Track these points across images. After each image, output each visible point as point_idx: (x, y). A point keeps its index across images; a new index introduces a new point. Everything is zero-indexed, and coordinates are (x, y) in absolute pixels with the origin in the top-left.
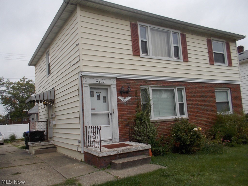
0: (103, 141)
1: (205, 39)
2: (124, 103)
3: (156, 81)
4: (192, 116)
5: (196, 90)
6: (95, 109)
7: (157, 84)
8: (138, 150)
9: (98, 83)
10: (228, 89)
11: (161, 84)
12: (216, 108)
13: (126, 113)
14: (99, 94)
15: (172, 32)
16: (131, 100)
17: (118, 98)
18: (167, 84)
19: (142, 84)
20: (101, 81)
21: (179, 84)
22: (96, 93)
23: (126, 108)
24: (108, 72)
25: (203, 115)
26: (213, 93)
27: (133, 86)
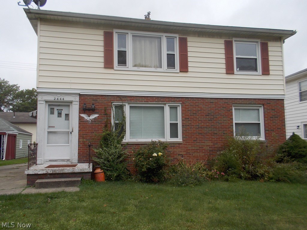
0: (59, 161)
1: (222, 41)
2: (88, 122)
3: (135, 97)
4: (188, 139)
5: (198, 107)
6: (54, 127)
7: (137, 100)
8: (73, 172)
9: (56, 99)
10: (260, 107)
11: (143, 100)
12: (231, 131)
13: (89, 133)
14: (61, 111)
15: (166, 36)
16: (98, 118)
17: (79, 116)
18: (152, 100)
19: (114, 101)
20: (60, 97)
21: (170, 100)
22: (57, 110)
23: (90, 127)
24: (70, 88)
25: (207, 139)
26: (230, 111)
27: (102, 102)
